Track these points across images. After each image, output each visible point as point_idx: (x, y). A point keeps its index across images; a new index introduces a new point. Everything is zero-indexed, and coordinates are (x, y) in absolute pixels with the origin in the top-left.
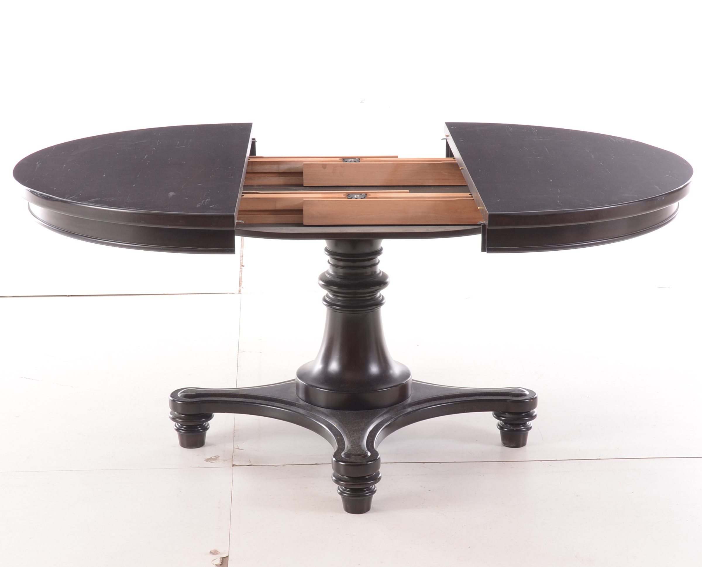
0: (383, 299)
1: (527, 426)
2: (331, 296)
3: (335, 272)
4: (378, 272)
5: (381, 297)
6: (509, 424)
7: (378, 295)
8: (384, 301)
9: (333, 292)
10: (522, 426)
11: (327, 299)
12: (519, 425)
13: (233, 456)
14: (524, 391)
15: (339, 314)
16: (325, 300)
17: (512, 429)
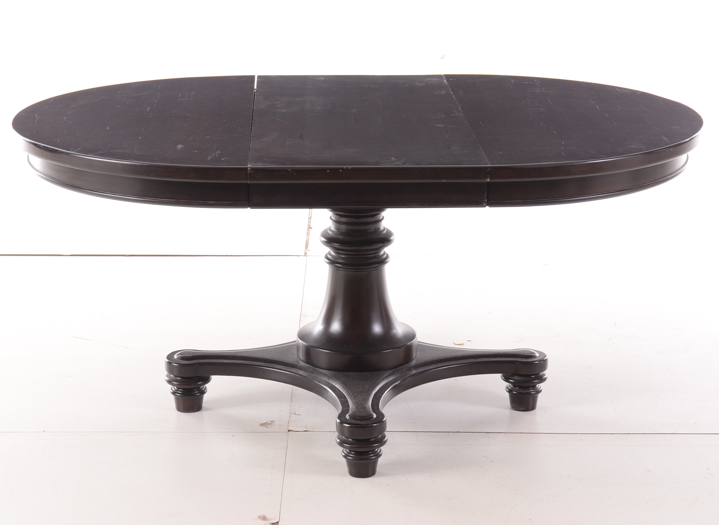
0: (387, 257)
1: (537, 389)
2: (333, 253)
3: (337, 229)
4: (382, 228)
5: (385, 256)
6: (519, 387)
7: (382, 253)
8: (388, 260)
9: (336, 249)
10: (531, 389)
11: (329, 257)
12: (528, 388)
13: (290, 421)
14: (534, 353)
15: (342, 272)
16: (327, 258)
17: (522, 392)
